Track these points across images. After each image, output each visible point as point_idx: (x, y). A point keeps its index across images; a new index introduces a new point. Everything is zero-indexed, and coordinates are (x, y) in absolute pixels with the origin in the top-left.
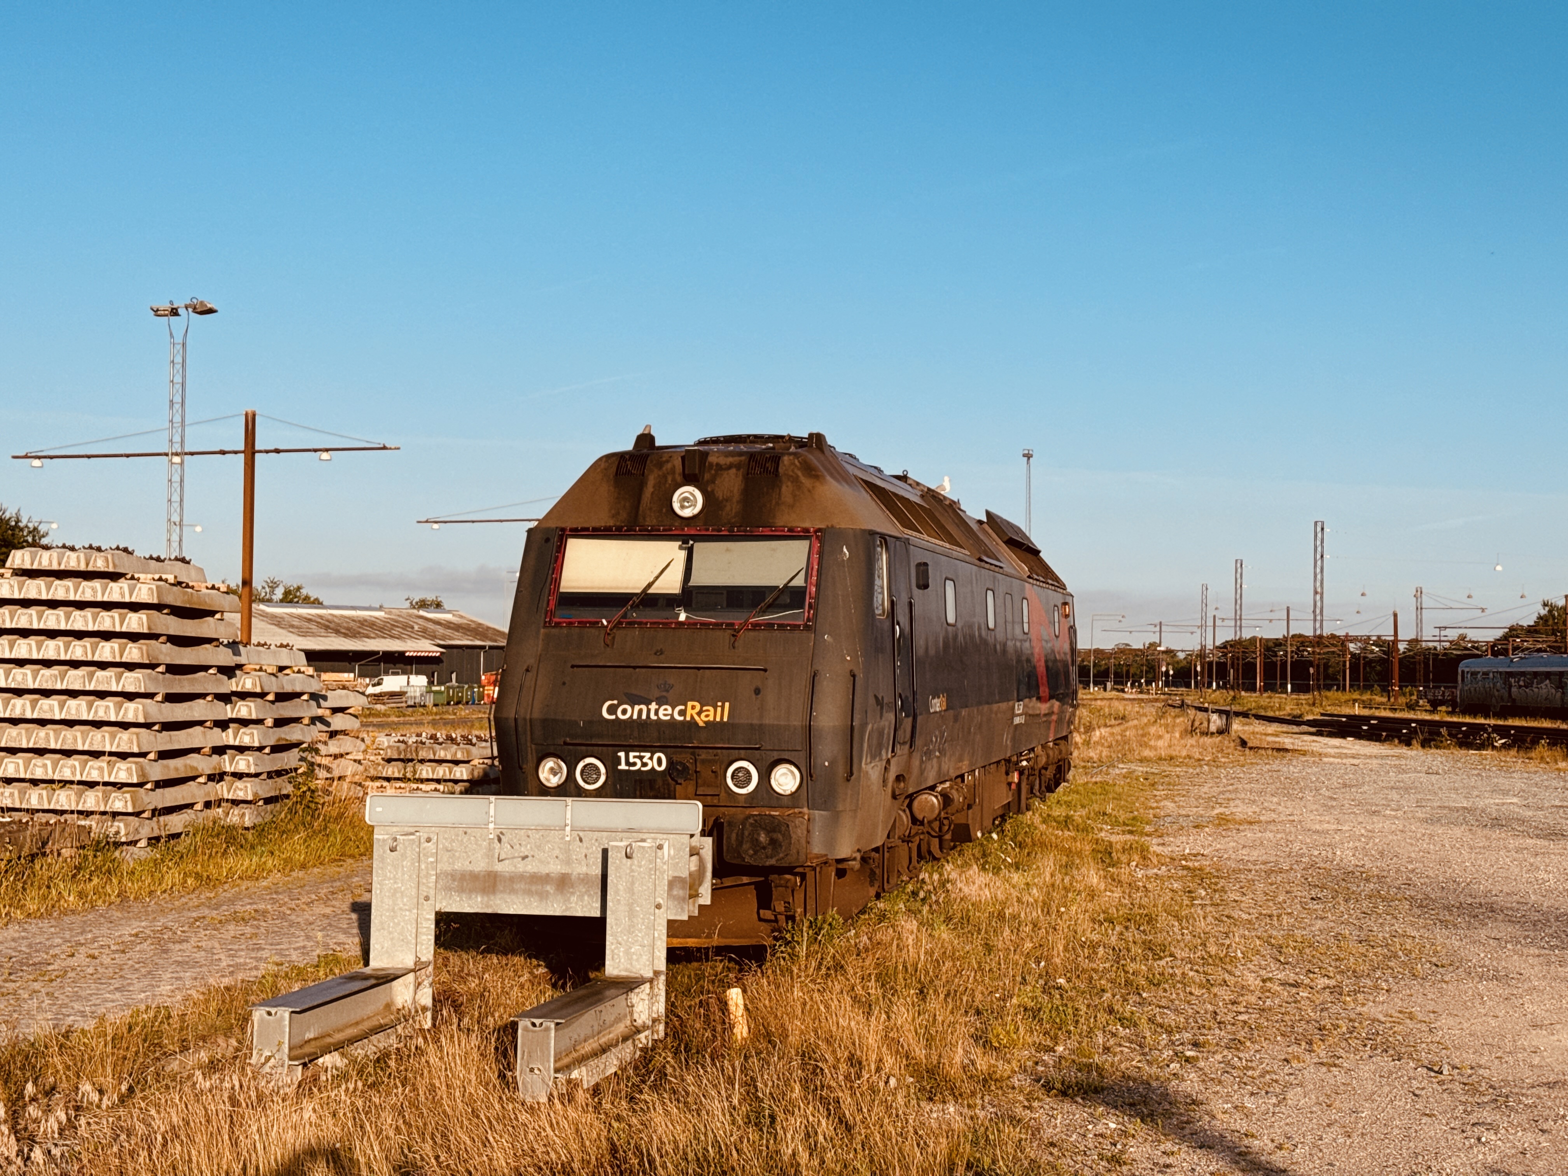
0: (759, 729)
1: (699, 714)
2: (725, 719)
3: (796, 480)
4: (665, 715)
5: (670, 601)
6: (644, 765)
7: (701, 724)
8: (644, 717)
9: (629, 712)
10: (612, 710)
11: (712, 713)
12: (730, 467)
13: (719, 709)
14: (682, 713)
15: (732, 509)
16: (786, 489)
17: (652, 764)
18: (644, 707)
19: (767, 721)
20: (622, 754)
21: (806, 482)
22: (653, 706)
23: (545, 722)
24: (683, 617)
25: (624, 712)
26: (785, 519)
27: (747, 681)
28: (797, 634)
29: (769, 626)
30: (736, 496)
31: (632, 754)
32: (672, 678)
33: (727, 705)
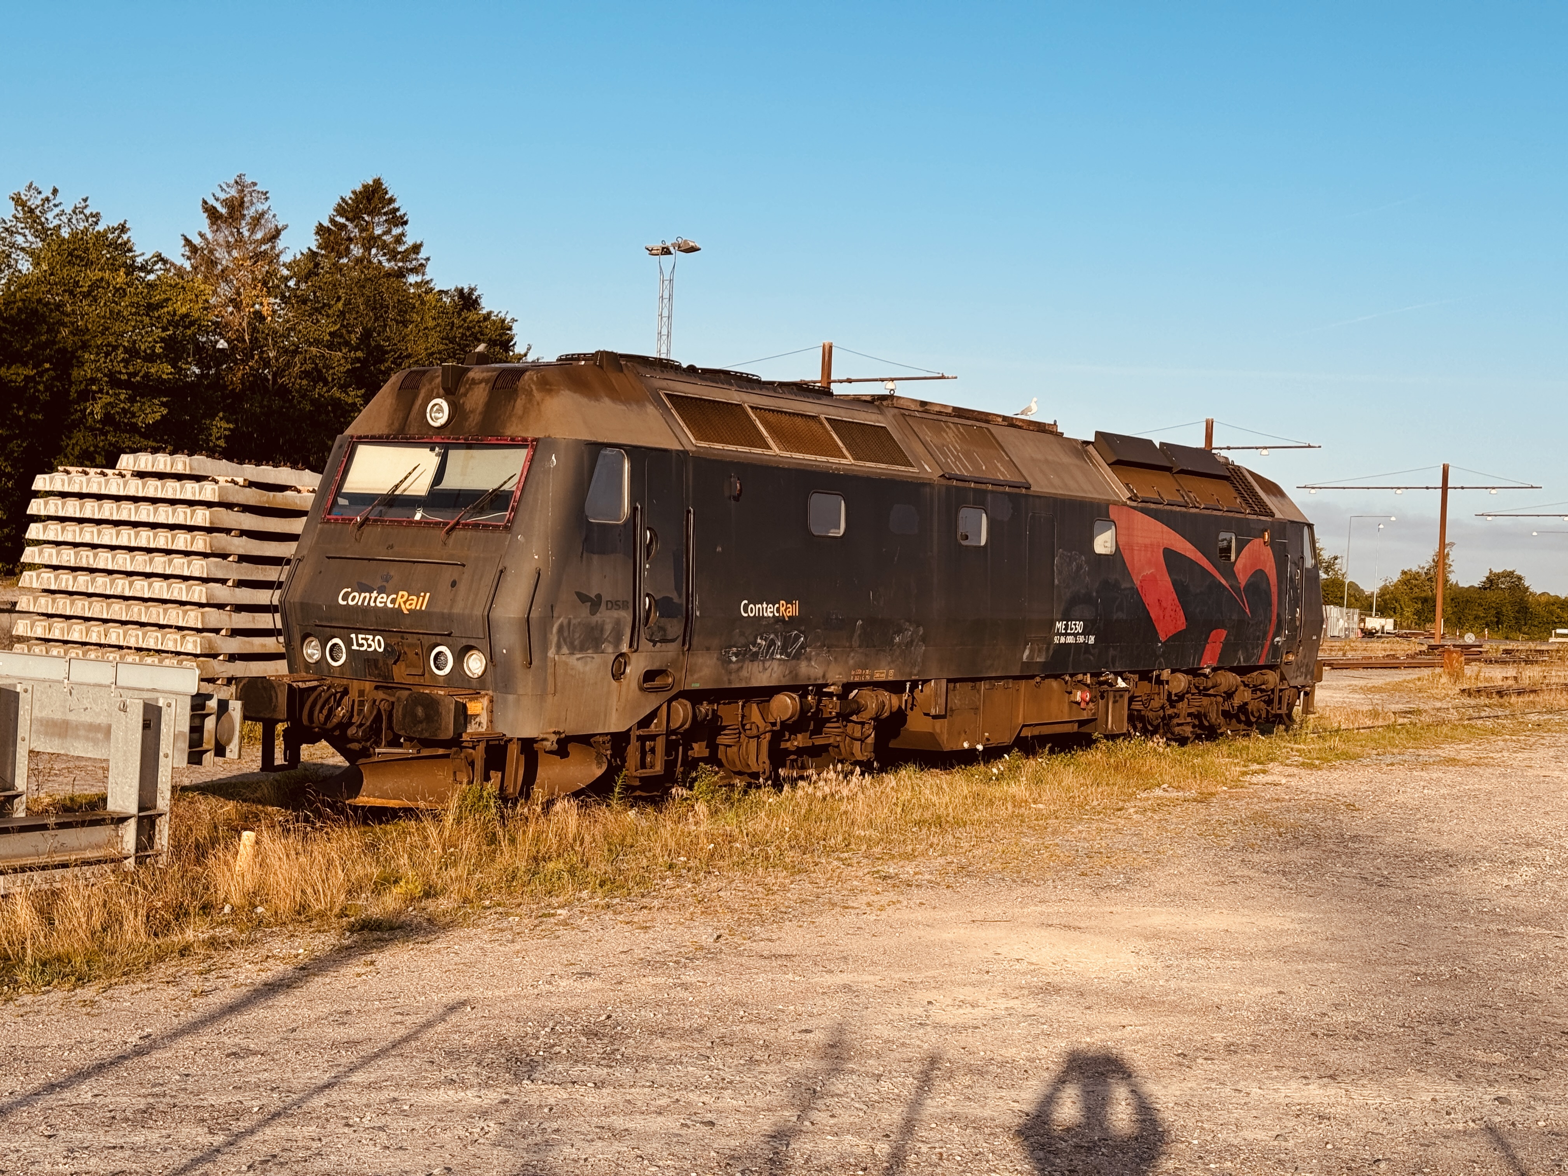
0: (448, 618)
1: (405, 603)
2: (423, 608)
3: (530, 393)
4: (381, 602)
5: (413, 502)
6: (369, 646)
7: (406, 612)
8: (366, 604)
9: (357, 599)
10: (345, 598)
11: (414, 602)
12: (481, 382)
13: (421, 599)
14: (393, 601)
15: (474, 420)
16: (520, 403)
17: (375, 646)
18: (367, 595)
19: (457, 610)
20: (353, 636)
21: (537, 395)
22: (375, 594)
23: (302, 604)
24: (418, 517)
25: (353, 598)
26: (514, 430)
27: (448, 574)
28: (497, 534)
29: (476, 526)
30: (480, 408)
31: (360, 636)
32: (394, 571)
33: (428, 594)
